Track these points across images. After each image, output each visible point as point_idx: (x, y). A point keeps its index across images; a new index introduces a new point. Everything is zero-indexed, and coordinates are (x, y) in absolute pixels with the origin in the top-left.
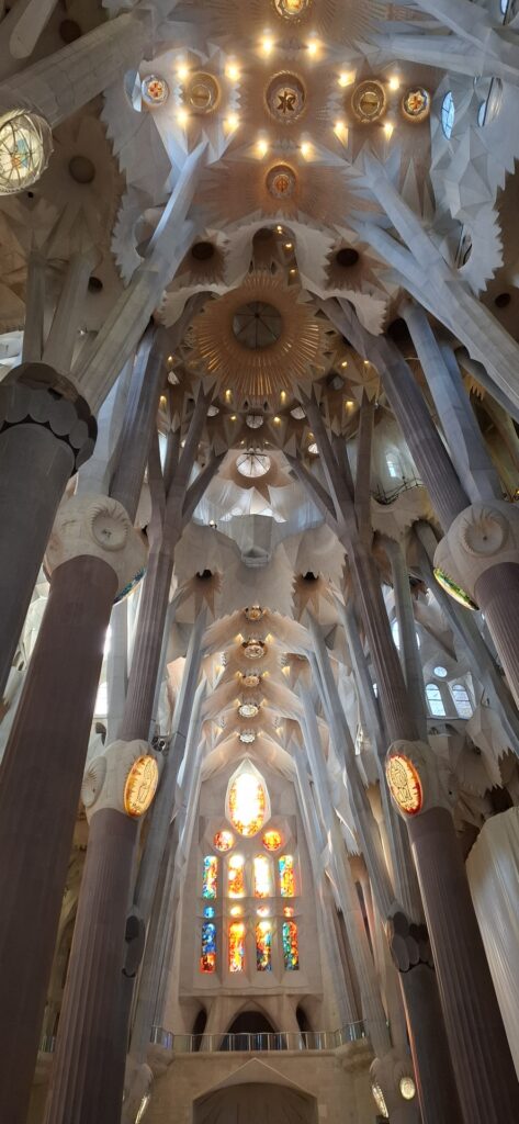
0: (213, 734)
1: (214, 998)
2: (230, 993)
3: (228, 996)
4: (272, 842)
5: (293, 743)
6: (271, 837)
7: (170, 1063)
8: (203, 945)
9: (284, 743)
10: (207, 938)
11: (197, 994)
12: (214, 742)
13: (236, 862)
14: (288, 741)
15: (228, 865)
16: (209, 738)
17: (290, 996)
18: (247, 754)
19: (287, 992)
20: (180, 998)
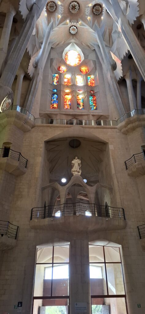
0: (56, 19)
1: (56, 115)
2: (64, 113)
3: (63, 114)
4: (84, 71)
5: (95, 25)
6: (84, 69)
7: (33, 127)
8: (52, 100)
9: (91, 24)
10: (54, 99)
11: (48, 112)
12: (57, 23)
13: (68, 76)
14: (93, 25)
15: (64, 76)
16: (54, 21)
17: (93, 115)
18: (73, 41)
19: (92, 114)
20: (40, 114)
